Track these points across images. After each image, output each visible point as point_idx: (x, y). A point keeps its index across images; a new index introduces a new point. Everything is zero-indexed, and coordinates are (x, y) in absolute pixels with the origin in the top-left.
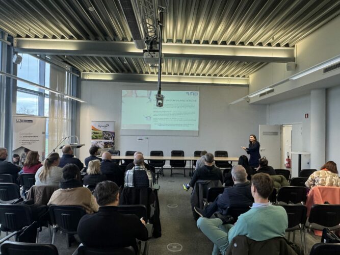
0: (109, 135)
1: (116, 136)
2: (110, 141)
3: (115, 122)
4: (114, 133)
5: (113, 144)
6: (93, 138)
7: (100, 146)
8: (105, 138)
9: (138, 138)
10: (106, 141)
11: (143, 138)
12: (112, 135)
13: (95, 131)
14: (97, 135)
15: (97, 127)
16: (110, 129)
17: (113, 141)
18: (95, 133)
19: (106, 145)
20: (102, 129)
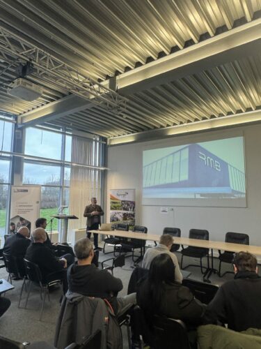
0: (128, 205)
1: (136, 206)
2: (129, 212)
3: (134, 190)
4: (133, 203)
5: (133, 215)
6: (112, 209)
7: (119, 218)
8: (125, 209)
9: (162, 209)
10: (125, 212)
11: (167, 209)
12: (132, 205)
13: (114, 201)
14: (116, 205)
15: (115, 196)
16: (129, 198)
17: (132, 213)
18: (113, 203)
19: (125, 217)
20: (121, 198)
